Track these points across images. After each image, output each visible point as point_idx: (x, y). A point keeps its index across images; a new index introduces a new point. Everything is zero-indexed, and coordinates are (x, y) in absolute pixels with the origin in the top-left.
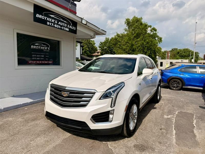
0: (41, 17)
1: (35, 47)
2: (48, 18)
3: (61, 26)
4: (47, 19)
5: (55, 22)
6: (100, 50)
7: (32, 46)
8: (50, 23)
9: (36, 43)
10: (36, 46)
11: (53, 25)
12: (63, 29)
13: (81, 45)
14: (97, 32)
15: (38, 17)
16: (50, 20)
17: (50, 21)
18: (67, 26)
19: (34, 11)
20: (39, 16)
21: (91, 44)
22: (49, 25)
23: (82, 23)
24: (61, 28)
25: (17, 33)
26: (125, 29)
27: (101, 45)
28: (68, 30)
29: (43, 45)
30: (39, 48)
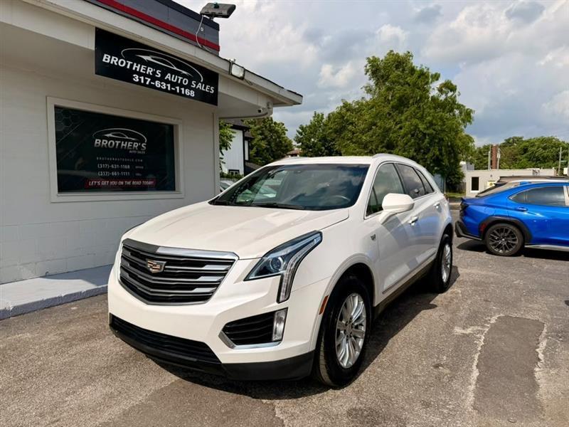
0: (117, 62)
1: (105, 143)
2: (137, 65)
3: (173, 85)
4: (132, 66)
5: (154, 73)
6: (298, 147)
8: (142, 78)
9: (109, 132)
10: (109, 139)
11: (150, 82)
12: (178, 91)
13: (245, 135)
14: (275, 97)
15: (108, 61)
16: (142, 68)
17: (141, 71)
18: (190, 83)
19: (96, 47)
20: (111, 59)
21: (276, 132)
22: (139, 83)
23: (232, 75)
24: (173, 89)
25: (57, 108)
26: (367, 87)
27: (301, 134)
28: (192, 94)
29: (127, 138)
30: (117, 145)
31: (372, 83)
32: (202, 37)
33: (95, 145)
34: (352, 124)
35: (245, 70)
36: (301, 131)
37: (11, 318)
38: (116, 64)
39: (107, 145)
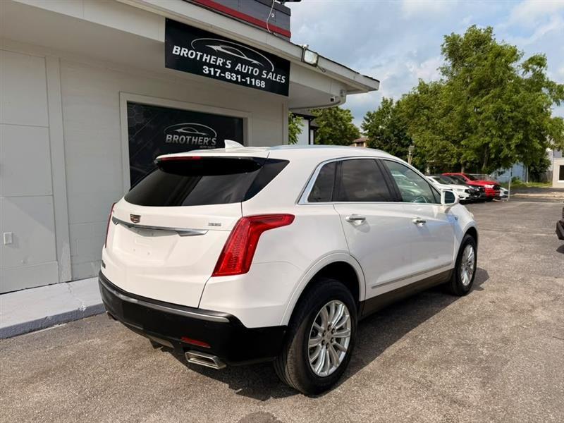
0: (187, 54)
1: (176, 138)
2: (207, 56)
3: (244, 75)
4: (202, 57)
5: (224, 64)
6: (365, 134)
7: (168, 136)
8: (212, 69)
9: (180, 127)
10: (180, 134)
11: (220, 74)
12: (248, 83)
13: (312, 125)
14: (348, 83)
15: (178, 53)
16: (212, 59)
17: (211, 62)
18: (261, 73)
19: (166, 39)
20: (181, 51)
21: (341, 119)
22: (209, 75)
23: (305, 62)
24: (243, 80)
25: (130, 104)
26: (443, 68)
27: (368, 120)
28: (263, 84)
29: (198, 133)
30: (188, 140)
31: (449, 63)
32: (273, 23)
33: (167, 141)
34: (428, 108)
35: (319, 56)
36: (368, 118)
37: (84, 319)
38: (186, 56)
39: (178, 140)
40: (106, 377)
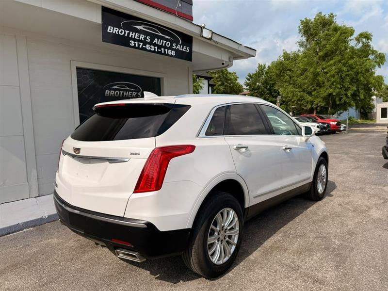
1: (112, 93)
2: (133, 33)
3: (159, 47)
4: (129, 34)
5: (145, 39)
6: (247, 89)
7: (106, 91)
8: (136, 43)
9: (115, 85)
10: (115, 90)
11: (142, 46)
12: (163, 52)
13: (210, 83)
14: (235, 52)
15: (111, 32)
16: (136, 36)
17: (136, 38)
18: (172, 45)
19: (102, 21)
20: (113, 30)
21: (230, 79)
22: (134, 47)
23: (203, 37)
24: (159, 50)
25: (78, 69)
26: (300, 42)
27: (249, 80)
28: (173, 53)
29: (128, 89)
30: (121, 94)
31: (304, 39)
32: (180, 10)
33: (106, 95)
34: (290, 70)
35: (213, 33)
36: (249, 78)
37: (47, 224)
38: (117, 33)
39: (114, 94)
40: (59, 268)
